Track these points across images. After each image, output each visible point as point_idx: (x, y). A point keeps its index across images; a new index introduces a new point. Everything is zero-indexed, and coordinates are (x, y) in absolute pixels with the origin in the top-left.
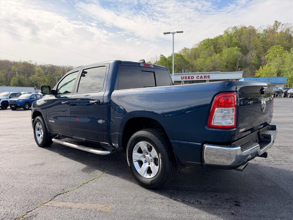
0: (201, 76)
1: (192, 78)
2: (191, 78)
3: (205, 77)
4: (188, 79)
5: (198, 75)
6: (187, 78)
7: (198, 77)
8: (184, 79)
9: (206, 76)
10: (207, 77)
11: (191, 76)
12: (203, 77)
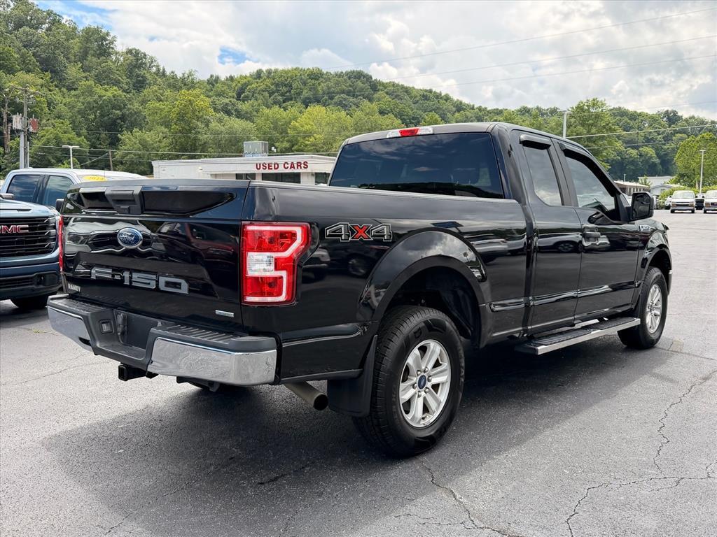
0: (292, 164)
1: (275, 168)
2: (273, 165)
3: (299, 165)
4: (269, 169)
5: (286, 161)
6: (267, 166)
7: (286, 166)
8: (261, 169)
9: (300, 163)
10: (302, 165)
11: (273, 162)
12: (296, 166)
